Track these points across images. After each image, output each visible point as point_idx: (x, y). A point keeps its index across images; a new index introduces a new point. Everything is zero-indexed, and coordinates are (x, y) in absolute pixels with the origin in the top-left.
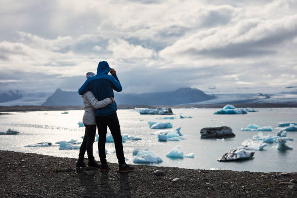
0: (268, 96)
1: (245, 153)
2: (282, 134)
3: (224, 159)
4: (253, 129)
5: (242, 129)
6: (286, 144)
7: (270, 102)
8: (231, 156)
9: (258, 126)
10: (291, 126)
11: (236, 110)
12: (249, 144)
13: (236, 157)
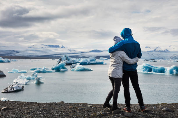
0: (17, 52)
1: (19, 87)
2: (35, 75)
3: (6, 91)
4: (15, 72)
5: (8, 72)
6: (40, 80)
7: (19, 56)
8: (10, 89)
9: (18, 70)
10: (38, 70)
11: (3, 60)
12: (18, 81)
13: (14, 89)
